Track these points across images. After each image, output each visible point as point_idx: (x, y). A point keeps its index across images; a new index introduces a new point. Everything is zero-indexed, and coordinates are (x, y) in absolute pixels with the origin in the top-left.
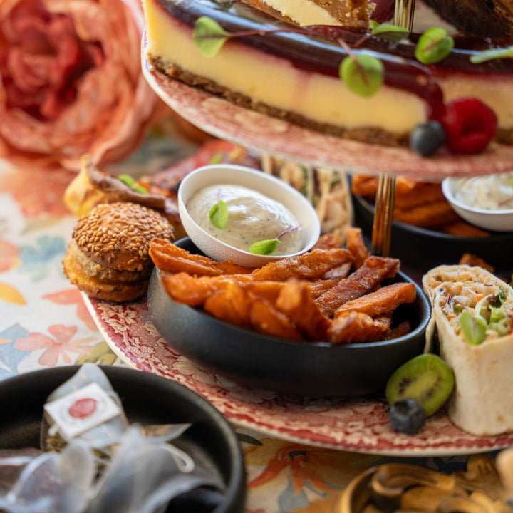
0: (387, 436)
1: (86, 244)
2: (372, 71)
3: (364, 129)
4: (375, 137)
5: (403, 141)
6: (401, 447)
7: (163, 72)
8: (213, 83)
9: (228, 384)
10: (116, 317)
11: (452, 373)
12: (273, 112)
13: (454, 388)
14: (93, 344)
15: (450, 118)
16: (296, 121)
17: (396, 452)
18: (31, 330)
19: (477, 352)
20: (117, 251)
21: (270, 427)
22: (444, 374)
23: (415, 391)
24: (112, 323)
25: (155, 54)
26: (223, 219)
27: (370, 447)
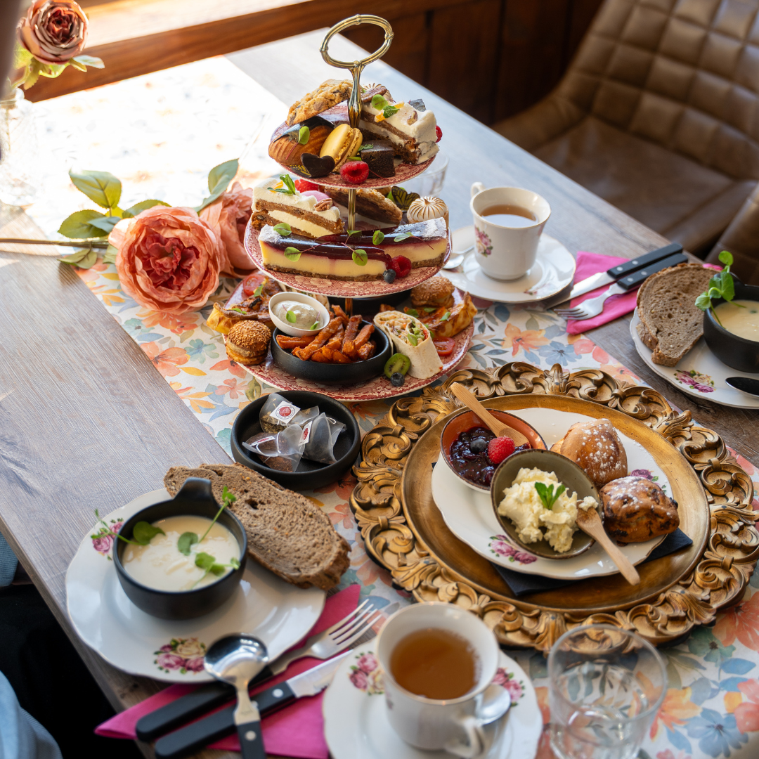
0: (394, 389)
1: (241, 344)
2: (363, 255)
3: (362, 276)
4: (367, 278)
5: (380, 277)
6: (400, 392)
7: (272, 270)
8: (294, 270)
9: (322, 386)
10: (261, 371)
11: (408, 358)
12: (322, 276)
13: (410, 363)
14: (246, 384)
15: (397, 266)
16: (332, 278)
17: (400, 394)
18: (217, 385)
19: (417, 348)
20: (256, 344)
21: (351, 398)
22: (406, 360)
23: (396, 368)
24: (260, 373)
25: (266, 263)
26: (294, 319)
27: (390, 395)
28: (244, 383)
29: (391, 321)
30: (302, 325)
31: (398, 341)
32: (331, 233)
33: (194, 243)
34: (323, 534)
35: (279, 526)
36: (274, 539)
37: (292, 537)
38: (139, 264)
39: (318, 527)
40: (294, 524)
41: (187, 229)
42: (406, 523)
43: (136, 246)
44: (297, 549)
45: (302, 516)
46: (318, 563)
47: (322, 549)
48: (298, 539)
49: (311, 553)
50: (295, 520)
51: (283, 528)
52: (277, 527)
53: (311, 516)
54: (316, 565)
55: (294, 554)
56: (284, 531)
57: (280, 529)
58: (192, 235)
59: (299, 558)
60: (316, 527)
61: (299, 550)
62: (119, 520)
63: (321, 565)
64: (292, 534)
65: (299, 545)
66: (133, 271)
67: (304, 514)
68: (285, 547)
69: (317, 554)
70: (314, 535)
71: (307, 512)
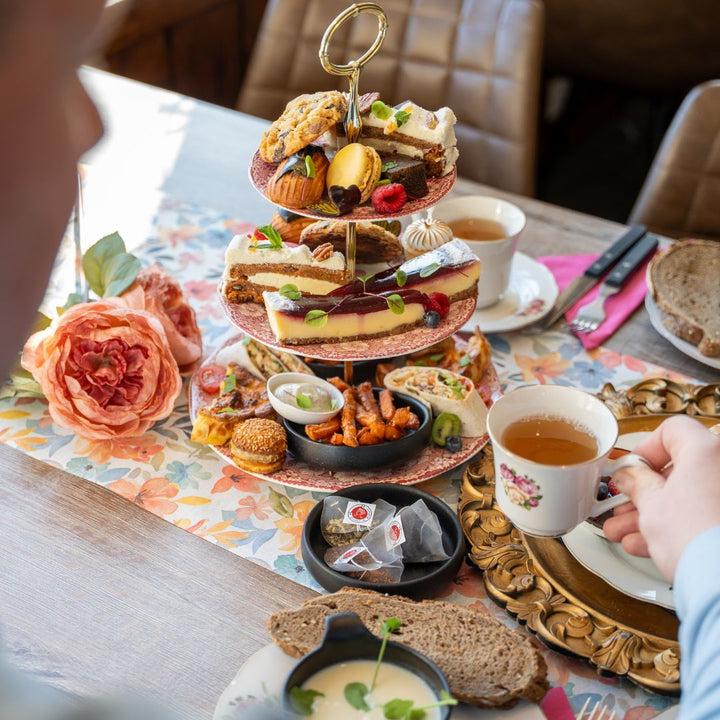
0: (454, 456)
1: (259, 448)
2: (398, 301)
3: (397, 328)
4: (404, 329)
5: (419, 324)
6: (465, 457)
7: (291, 344)
8: (317, 338)
9: (372, 475)
10: (288, 477)
11: (455, 416)
12: (352, 339)
13: (460, 421)
15: (438, 306)
16: (364, 338)
17: (465, 460)
18: (234, 510)
19: (467, 401)
20: (276, 444)
21: (415, 479)
22: (453, 419)
23: (446, 432)
24: (290, 479)
25: (283, 338)
27: (455, 464)
28: (263, 498)
29: (411, 379)
30: (319, 408)
31: (436, 399)
32: (338, 286)
33: (139, 340)
34: (501, 639)
35: (443, 645)
36: (447, 660)
37: (466, 652)
38: (74, 385)
39: (491, 632)
40: (458, 638)
41: (125, 324)
42: (567, 601)
43: (63, 364)
44: (482, 664)
45: (461, 625)
46: (520, 672)
47: (512, 655)
48: (475, 653)
49: (503, 664)
50: (456, 633)
51: (449, 646)
52: (439, 647)
53: (472, 622)
54: (519, 676)
55: (484, 672)
56: (452, 648)
57: (445, 648)
58: (133, 331)
59: (492, 674)
60: (487, 633)
61: (486, 665)
62: (237, 699)
63: (526, 674)
64: (464, 650)
65: (484, 660)
66: (68, 395)
67: (463, 623)
68: (467, 666)
69: (511, 663)
70: (491, 643)
71: (464, 619)
